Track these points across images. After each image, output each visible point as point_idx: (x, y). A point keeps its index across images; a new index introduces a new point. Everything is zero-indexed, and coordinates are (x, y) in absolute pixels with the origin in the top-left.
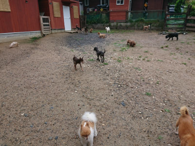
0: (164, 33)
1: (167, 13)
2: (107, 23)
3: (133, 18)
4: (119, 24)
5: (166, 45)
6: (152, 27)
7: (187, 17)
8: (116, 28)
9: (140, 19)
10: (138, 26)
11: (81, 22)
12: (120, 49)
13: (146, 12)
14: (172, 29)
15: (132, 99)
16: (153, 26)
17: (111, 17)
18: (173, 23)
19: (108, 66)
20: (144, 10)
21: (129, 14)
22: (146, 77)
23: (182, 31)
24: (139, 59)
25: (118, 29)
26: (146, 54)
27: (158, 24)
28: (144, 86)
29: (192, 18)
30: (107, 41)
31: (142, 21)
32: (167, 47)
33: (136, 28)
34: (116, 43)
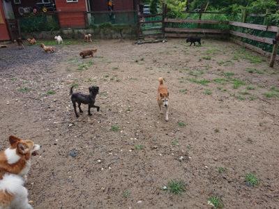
0: (139, 42)
1: (139, 14)
2: (56, 29)
3: (95, 22)
4: (76, 31)
5: (141, 57)
6: (124, 35)
7: (163, 19)
8: (73, 38)
9: (106, 23)
10: (104, 34)
11: (10, 29)
12: (78, 67)
13: (113, 14)
14: (148, 36)
15: (90, 142)
16: (124, 33)
17: (61, 21)
18: (149, 28)
19: (55, 95)
20: (109, 10)
21: (89, 15)
22: (113, 104)
23: (161, 38)
24: (105, 80)
25: (76, 39)
26: (115, 71)
27: (130, 31)
28: (110, 118)
29: (170, 20)
30: (57, 57)
31: (108, 26)
32: (142, 60)
33: (102, 36)
34: (71, 60)
